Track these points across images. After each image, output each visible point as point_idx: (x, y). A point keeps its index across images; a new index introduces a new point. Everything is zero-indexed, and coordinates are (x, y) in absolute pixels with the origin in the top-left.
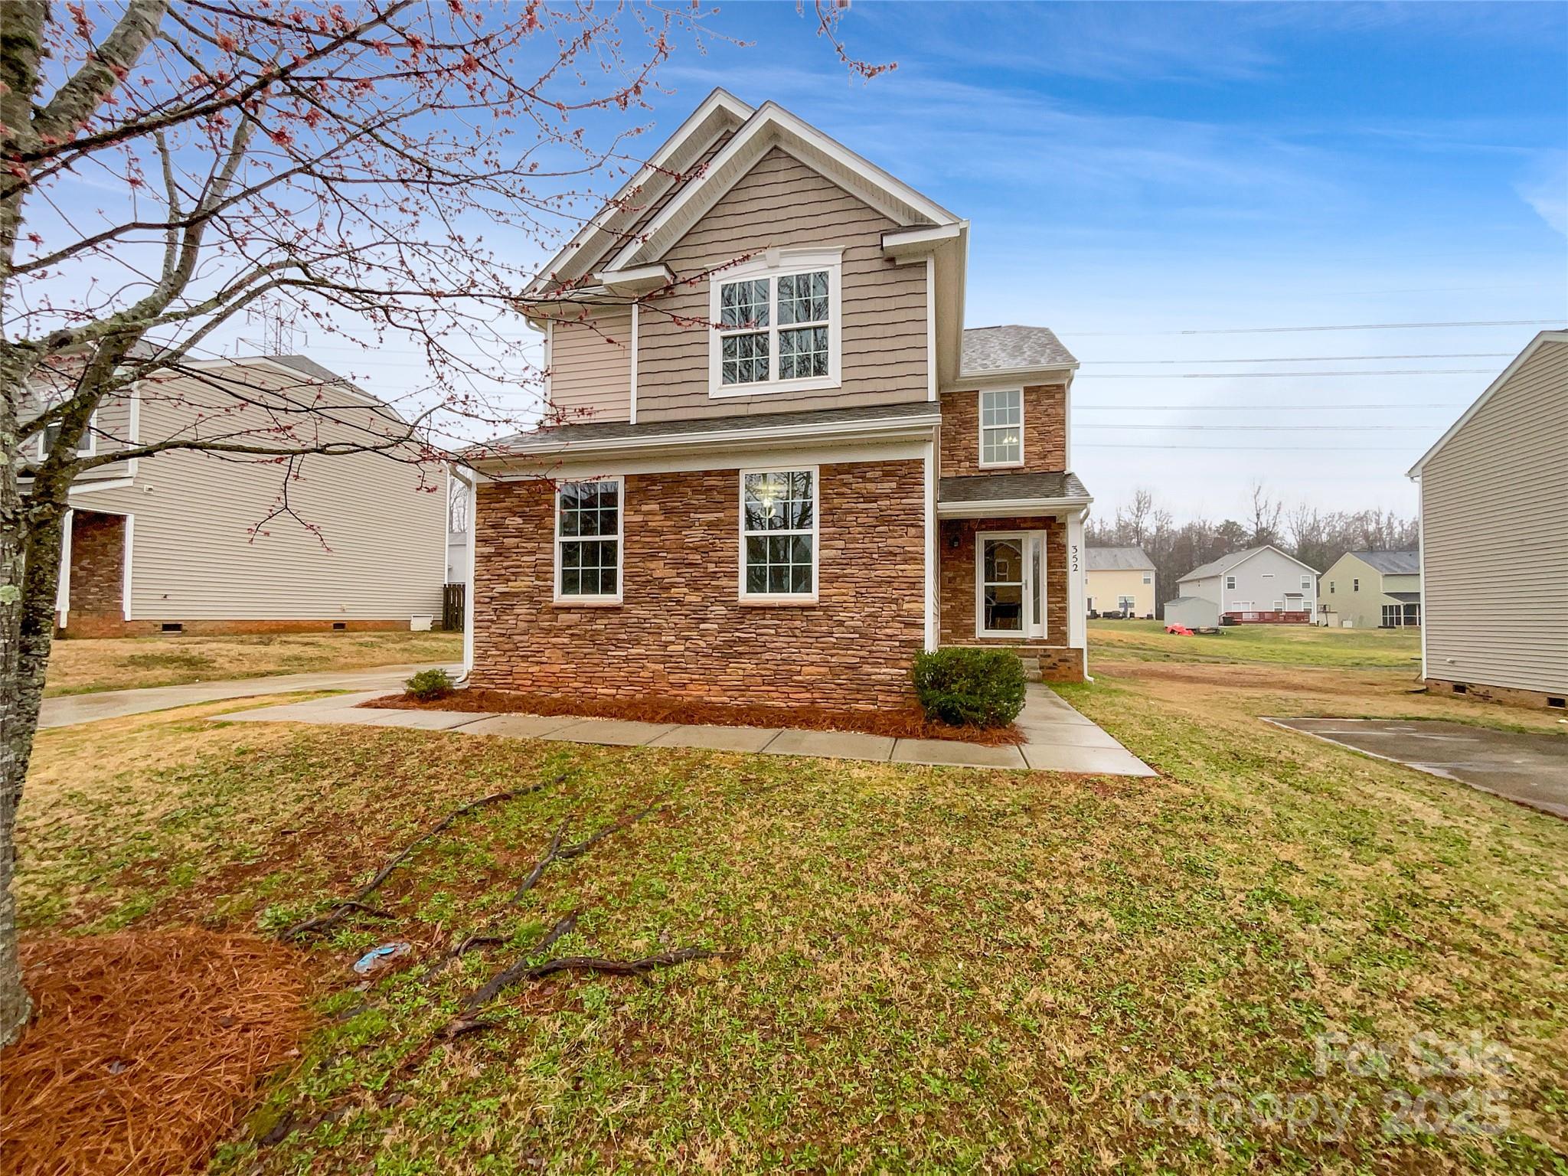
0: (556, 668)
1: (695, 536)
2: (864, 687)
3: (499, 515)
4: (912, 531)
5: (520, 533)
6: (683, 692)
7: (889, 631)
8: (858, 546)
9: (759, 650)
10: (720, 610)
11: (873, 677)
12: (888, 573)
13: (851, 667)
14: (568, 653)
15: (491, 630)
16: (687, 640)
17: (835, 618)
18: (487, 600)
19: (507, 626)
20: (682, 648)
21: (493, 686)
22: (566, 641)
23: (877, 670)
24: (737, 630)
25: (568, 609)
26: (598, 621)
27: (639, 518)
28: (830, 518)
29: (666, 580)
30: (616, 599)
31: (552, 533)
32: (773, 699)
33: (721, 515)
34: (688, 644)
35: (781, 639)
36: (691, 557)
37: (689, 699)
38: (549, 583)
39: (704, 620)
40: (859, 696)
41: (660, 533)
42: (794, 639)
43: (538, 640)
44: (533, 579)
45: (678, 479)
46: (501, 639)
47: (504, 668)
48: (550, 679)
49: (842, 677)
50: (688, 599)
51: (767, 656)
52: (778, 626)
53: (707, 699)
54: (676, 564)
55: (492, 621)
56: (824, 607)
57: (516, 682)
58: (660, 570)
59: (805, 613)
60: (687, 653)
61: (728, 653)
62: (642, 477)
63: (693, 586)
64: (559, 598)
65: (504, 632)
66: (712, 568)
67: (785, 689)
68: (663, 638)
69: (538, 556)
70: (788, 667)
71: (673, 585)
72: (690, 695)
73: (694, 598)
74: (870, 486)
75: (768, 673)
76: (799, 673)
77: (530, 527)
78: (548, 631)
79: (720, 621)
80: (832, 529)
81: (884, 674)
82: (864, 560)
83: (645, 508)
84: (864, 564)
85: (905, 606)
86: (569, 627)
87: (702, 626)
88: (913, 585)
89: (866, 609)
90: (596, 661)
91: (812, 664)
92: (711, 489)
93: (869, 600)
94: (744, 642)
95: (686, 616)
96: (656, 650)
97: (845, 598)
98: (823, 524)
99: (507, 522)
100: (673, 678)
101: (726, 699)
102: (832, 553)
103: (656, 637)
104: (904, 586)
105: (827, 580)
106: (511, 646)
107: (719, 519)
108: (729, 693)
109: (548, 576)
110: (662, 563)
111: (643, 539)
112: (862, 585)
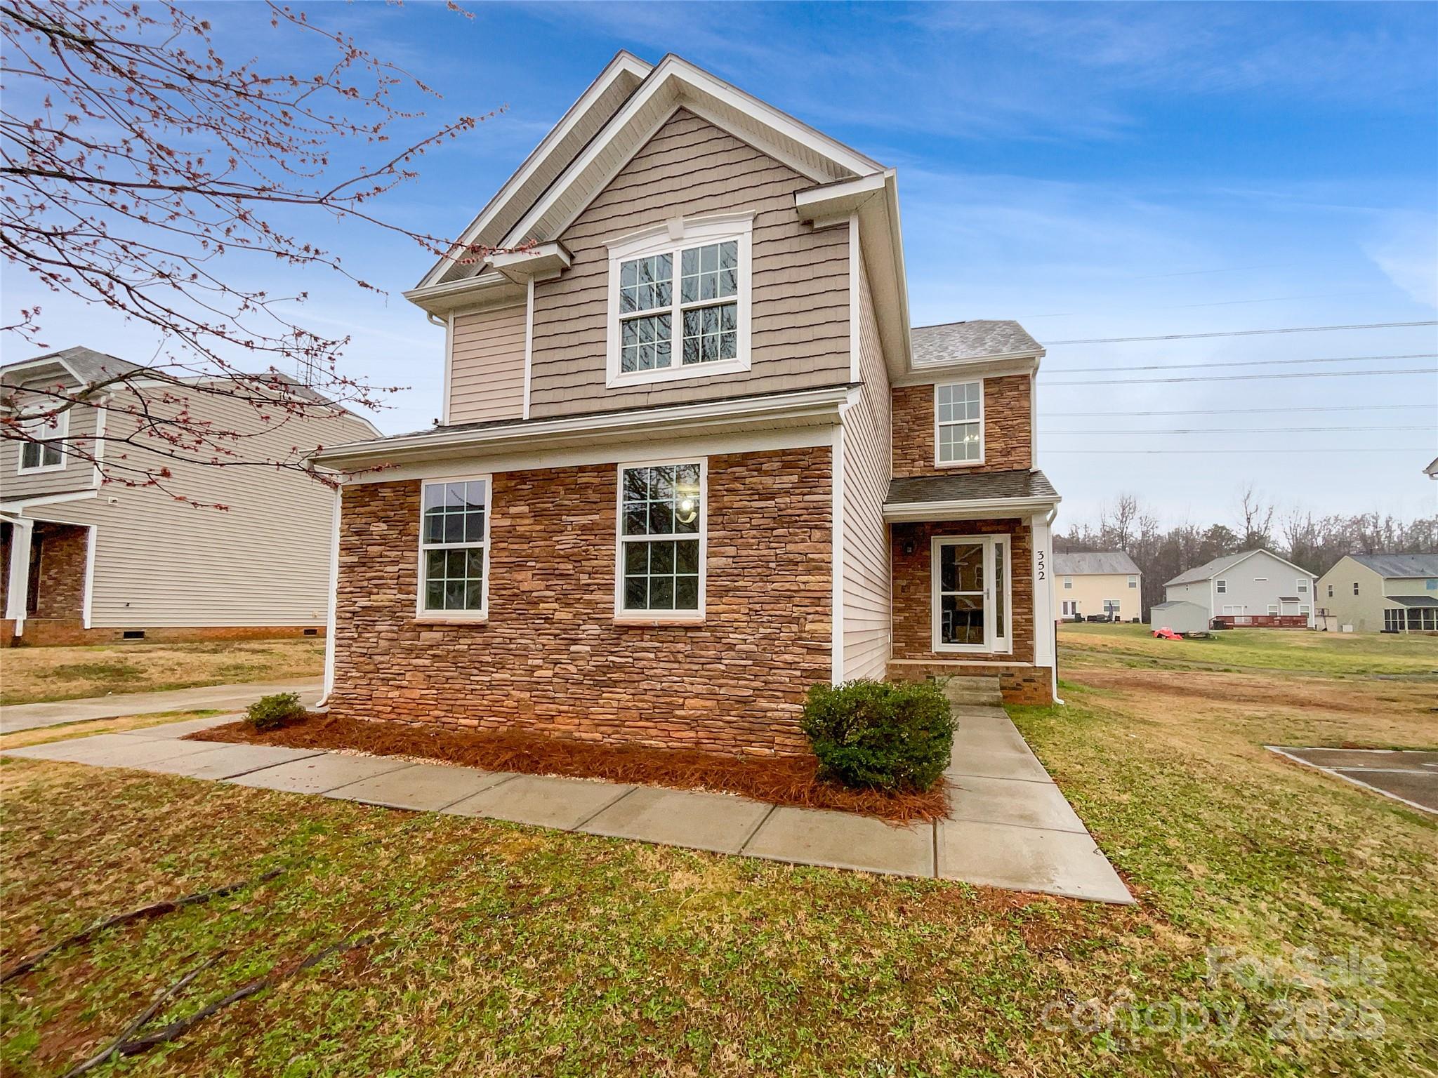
0: (416, 694)
1: (567, 542)
2: (758, 727)
3: (364, 521)
4: (817, 534)
5: (384, 541)
6: (551, 726)
7: (788, 657)
8: (751, 552)
9: (636, 677)
10: (593, 629)
11: (769, 714)
12: (787, 586)
13: (743, 701)
14: (430, 677)
15: (353, 649)
16: (556, 664)
17: (724, 641)
18: (349, 615)
19: (368, 645)
20: (550, 673)
21: (351, 712)
22: (427, 662)
23: (774, 706)
24: (612, 653)
25: (430, 627)
26: (461, 641)
27: (507, 522)
28: (720, 519)
29: (534, 594)
30: (480, 615)
31: (417, 540)
32: (651, 738)
33: (597, 517)
34: (557, 670)
35: (662, 665)
36: (562, 566)
37: (557, 734)
38: (411, 597)
39: (575, 641)
40: (752, 737)
41: (528, 539)
42: (676, 666)
43: (399, 660)
44: (395, 591)
45: (550, 477)
46: (362, 659)
47: (364, 692)
48: (410, 706)
49: (733, 713)
50: (558, 616)
51: (644, 685)
52: (658, 650)
53: (577, 735)
54: (547, 575)
55: (352, 639)
56: (712, 627)
57: (377, 708)
58: (527, 581)
59: (689, 634)
60: (555, 680)
61: (601, 680)
62: (511, 475)
63: (564, 600)
64: (423, 613)
65: (365, 651)
66: (585, 579)
67: (664, 726)
68: (530, 662)
69: (401, 566)
70: (668, 700)
71: (543, 599)
72: (559, 730)
73: (564, 615)
74: (768, 481)
75: (646, 706)
76: (682, 707)
77: (394, 534)
78: (410, 651)
79: (593, 642)
80: (722, 533)
81: (783, 710)
82: (759, 570)
83: (513, 510)
84: (759, 575)
85: (808, 627)
86: (431, 647)
87: (573, 648)
88: (817, 601)
89: (761, 630)
90: (457, 687)
91: (697, 696)
92: (587, 486)
93: (765, 619)
94: (619, 667)
95: (556, 636)
96: (522, 676)
97: (736, 616)
98: (712, 526)
99: (372, 528)
100: (539, 709)
101: (598, 736)
102: (722, 562)
103: (522, 660)
104: (807, 602)
105: (716, 594)
106: (371, 667)
107: (593, 523)
108: (602, 729)
109: (411, 588)
110: (530, 573)
111: (511, 546)
112: (756, 600)
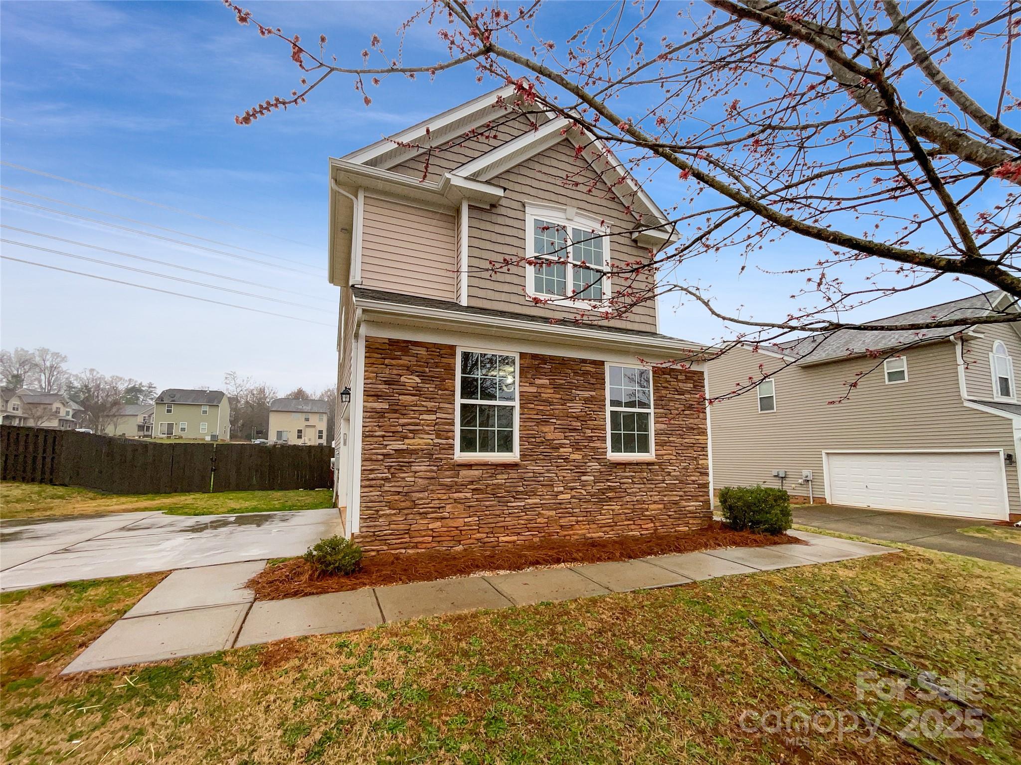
0: (459, 522)
1: (576, 408)
2: (682, 515)
3: (395, 372)
4: (701, 415)
5: (418, 392)
6: (571, 532)
7: (693, 478)
8: (676, 422)
9: (623, 494)
10: (595, 465)
11: (687, 509)
12: (692, 441)
13: (676, 503)
14: (469, 507)
15: (386, 489)
16: (571, 489)
17: (666, 470)
18: (381, 457)
19: (403, 484)
20: (569, 496)
21: (385, 548)
22: (469, 495)
23: (689, 504)
24: (608, 480)
25: (469, 466)
26: (499, 477)
27: (534, 389)
28: (660, 402)
29: (556, 442)
30: (514, 456)
31: (453, 395)
32: (632, 530)
33: (594, 393)
34: (573, 493)
35: (636, 486)
36: (574, 424)
37: (576, 537)
38: (451, 441)
39: (584, 474)
40: (680, 522)
41: (551, 404)
42: (643, 486)
43: (439, 496)
44: (433, 437)
45: (563, 362)
46: (396, 497)
47: (402, 527)
48: (453, 534)
49: (672, 510)
50: (573, 457)
51: (628, 498)
52: (633, 477)
53: (589, 535)
54: (564, 429)
55: (386, 479)
56: (660, 464)
57: (416, 540)
58: (550, 432)
59: (650, 467)
60: (574, 500)
61: (602, 497)
62: (534, 357)
63: (576, 446)
64: (460, 456)
65: (400, 490)
66: (589, 433)
67: (639, 522)
68: (556, 489)
69: (438, 415)
70: (640, 506)
71: (562, 446)
72: (577, 534)
73: (577, 456)
74: (680, 384)
75: (629, 512)
76: (647, 510)
77: (431, 387)
78: (449, 488)
79: (596, 474)
80: (662, 411)
81: (693, 506)
82: (678, 432)
83: (538, 382)
84: (679, 435)
85: (700, 462)
86: (472, 482)
87: (583, 478)
88: (702, 449)
89: (682, 464)
90: (498, 512)
91: (655, 502)
92: (587, 373)
93: (683, 458)
94: (610, 489)
95: (571, 470)
96: (550, 499)
97: (671, 457)
98: (656, 406)
99: (403, 379)
100: (563, 522)
101: (601, 534)
102: (663, 426)
103: (549, 488)
104: (699, 449)
105: (659, 444)
106: (408, 504)
107: (592, 396)
108: (604, 529)
109: (450, 434)
110: (552, 427)
111: (536, 407)
112: (679, 448)
